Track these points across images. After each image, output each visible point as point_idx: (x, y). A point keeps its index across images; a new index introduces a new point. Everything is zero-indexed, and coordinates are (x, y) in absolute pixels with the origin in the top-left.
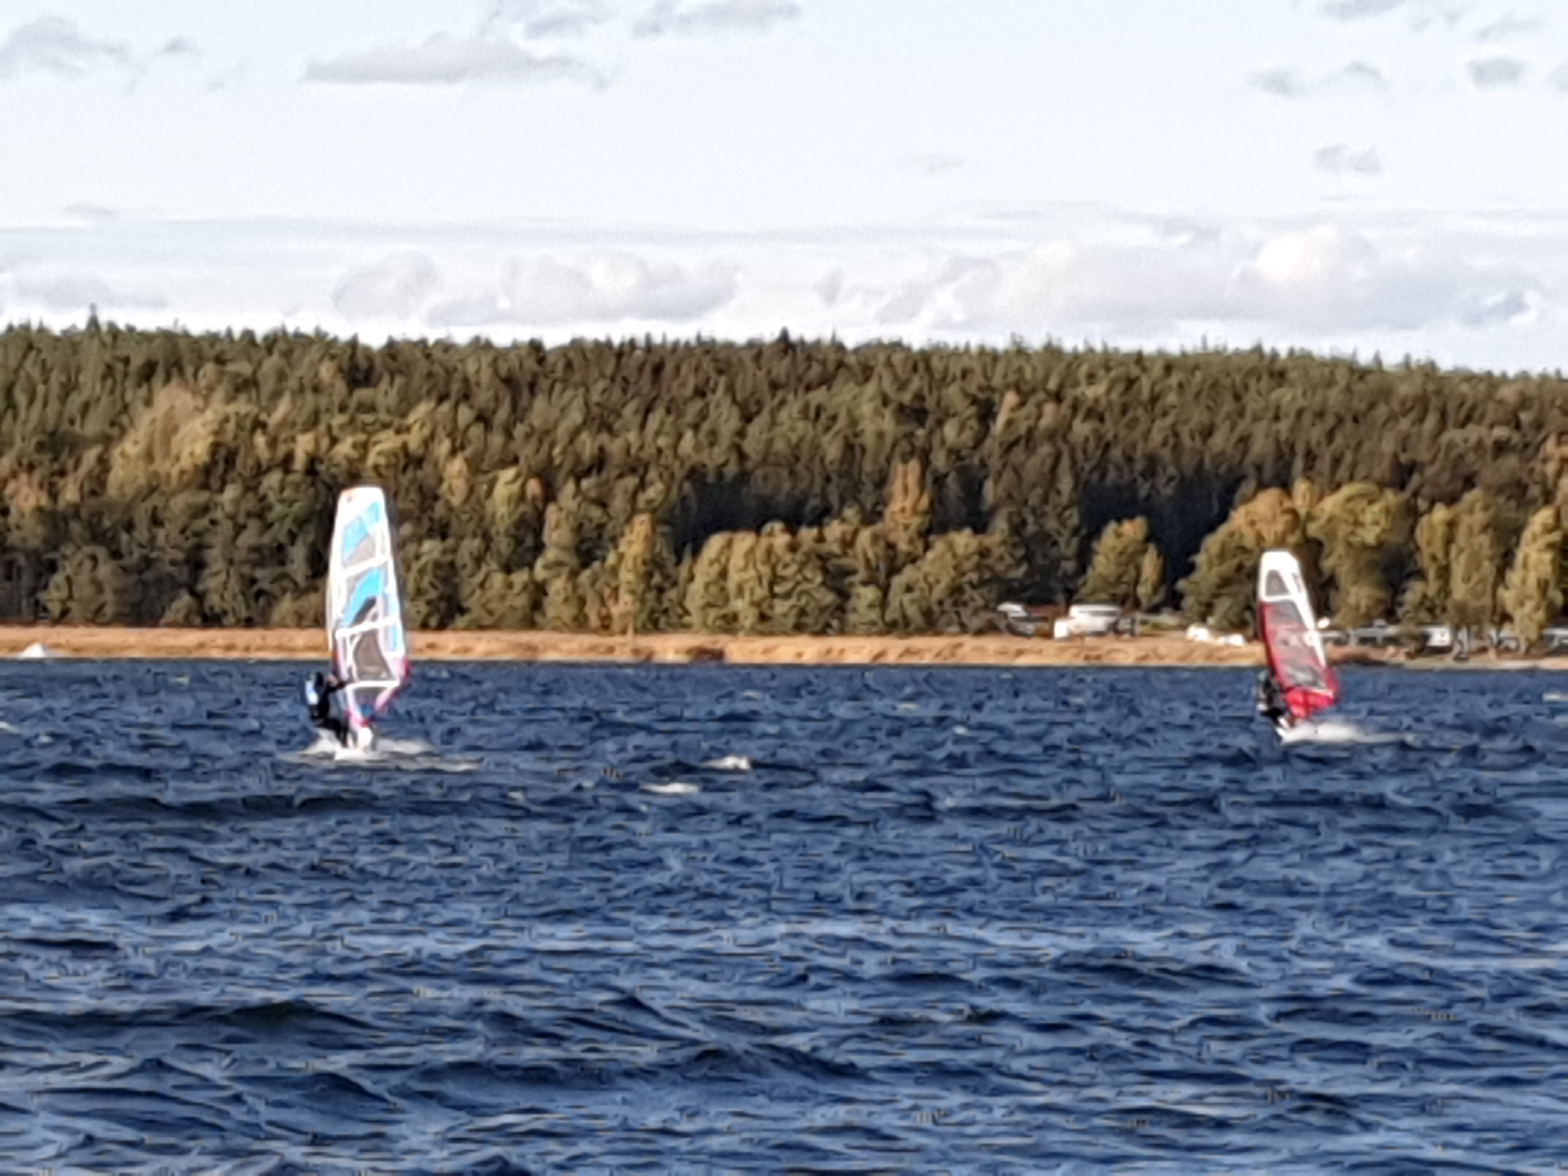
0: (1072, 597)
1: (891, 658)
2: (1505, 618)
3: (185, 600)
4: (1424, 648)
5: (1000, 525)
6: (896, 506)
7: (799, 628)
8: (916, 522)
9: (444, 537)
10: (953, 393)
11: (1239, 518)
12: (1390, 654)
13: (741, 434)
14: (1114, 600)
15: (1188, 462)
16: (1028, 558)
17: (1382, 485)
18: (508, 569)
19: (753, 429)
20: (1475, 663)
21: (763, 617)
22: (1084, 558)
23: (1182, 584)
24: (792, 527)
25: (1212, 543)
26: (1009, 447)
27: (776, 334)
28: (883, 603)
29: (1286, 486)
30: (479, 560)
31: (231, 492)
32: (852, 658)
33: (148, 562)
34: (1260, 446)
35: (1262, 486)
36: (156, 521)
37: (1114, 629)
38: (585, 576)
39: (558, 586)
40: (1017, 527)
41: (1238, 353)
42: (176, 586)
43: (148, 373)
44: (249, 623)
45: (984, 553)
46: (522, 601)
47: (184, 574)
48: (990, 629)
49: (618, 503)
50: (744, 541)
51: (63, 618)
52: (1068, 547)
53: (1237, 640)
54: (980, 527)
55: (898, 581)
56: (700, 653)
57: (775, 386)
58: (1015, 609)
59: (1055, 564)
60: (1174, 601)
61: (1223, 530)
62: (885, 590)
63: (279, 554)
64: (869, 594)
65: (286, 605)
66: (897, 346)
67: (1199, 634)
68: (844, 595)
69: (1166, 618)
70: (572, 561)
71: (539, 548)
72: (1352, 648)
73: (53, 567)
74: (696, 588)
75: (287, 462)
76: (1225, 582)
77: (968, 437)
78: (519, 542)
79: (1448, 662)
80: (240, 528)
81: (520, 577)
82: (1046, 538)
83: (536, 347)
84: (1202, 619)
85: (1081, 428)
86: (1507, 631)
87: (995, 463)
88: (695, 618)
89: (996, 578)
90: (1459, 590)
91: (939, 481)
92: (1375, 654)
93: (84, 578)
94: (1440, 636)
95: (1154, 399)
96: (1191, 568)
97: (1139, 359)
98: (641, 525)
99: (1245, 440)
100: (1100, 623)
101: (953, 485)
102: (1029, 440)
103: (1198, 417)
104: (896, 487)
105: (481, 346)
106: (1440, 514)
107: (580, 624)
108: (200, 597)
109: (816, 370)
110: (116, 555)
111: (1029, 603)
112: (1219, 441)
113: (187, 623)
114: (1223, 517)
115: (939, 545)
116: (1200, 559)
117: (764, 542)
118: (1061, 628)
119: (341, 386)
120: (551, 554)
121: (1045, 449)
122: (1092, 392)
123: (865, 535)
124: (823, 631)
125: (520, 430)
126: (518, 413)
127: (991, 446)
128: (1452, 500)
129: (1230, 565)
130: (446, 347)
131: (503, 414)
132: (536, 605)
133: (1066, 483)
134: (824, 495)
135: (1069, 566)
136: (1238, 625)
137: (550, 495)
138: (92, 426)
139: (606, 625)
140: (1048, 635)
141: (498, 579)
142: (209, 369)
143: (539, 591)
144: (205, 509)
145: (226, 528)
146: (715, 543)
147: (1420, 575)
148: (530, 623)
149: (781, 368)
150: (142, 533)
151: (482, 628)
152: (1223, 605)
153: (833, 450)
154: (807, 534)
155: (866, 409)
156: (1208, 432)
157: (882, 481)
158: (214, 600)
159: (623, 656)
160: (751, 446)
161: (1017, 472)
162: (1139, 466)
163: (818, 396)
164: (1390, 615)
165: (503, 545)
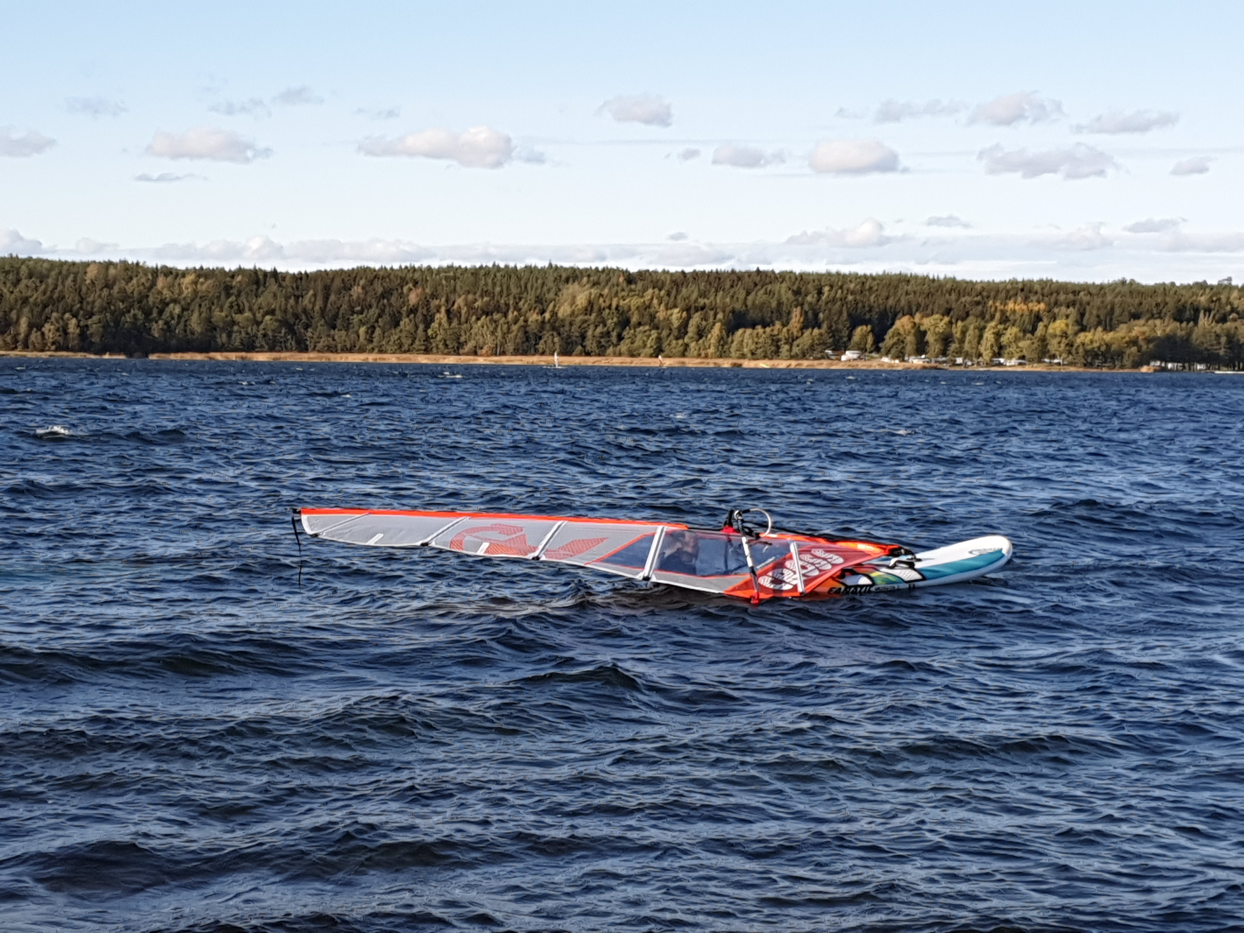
0: (846, 349)
1: (792, 367)
2: (980, 355)
3: (579, 348)
4: (954, 364)
5: (825, 326)
6: (793, 320)
7: (765, 357)
8: (799, 326)
9: (657, 328)
10: (810, 286)
11: (898, 324)
12: (944, 366)
13: (746, 299)
14: (859, 349)
15: (882, 307)
16: (833, 336)
17: (943, 315)
18: (677, 339)
19: (750, 298)
20: (970, 369)
21: (753, 354)
22: (850, 337)
23: (881, 345)
24: (764, 327)
25: (890, 332)
26: (827, 303)
27: (755, 269)
28: (790, 350)
29: (912, 315)
30: (668, 336)
31: (594, 315)
32: (781, 367)
33: (569, 337)
34: (903, 302)
35: (904, 315)
36: (571, 324)
37: (859, 358)
38: (701, 341)
39: (693, 345)
40: (830, 327)
41: (895, 275)
42: (577, 344)
43: (567, 281)
44: (599, 355)
45: (821, 335)
46: (682, 349)
47: (579, 340)
48: (822, 358)
49: (711, 320)
50: (749, 331)
51: (543, 353)
52: (845, 333)
53: (897, 361)
54: (819, 327)
55: (795, 343)
56: (735, 365)
57: (756, 285)
58: (829, 352)
59: (841, 338)
60: (878, 350)
61: (894, 327)
62: (791, 345)
63: (608, 334)
64: (787, 347)
65: (610, 350)
66: (791, 272)
67: (886, 360)
68: (778, 347)
69: (874, 355)
70: (696, 337)
71: (686, 333)
72: (933, 364)
73: (540, 338)
74: (734, 346)
75: (610, 307)
76: (894, 344)
77: (814, 300)
78: (679, 330)
79: (962, 368)
80: (596, 326)
81: (680, 342)
82: (838, 331)
83: (683, 273)
84: (887, 354)
85: (850, 298)
86: (981, 359)
87: (823, 308)
88: (733, 354)
89: (824, 343)
90: (967, 346)
91: (806, 313)
92: (939, 366)
93: (549, 341)
94: (959, 360)
95: (871, 288)
96: (883, 340)
97: (865, 276)
98: (718, 325)
99: (899, 300)
100: (855, 356)
101: (810, 314)
102: (834, 301)
103: (884, 294)
104: (794, 315)
105: (665, 272)
106: (960, 323)
107: (699, 355)
108: (584, 347)
109: (768, 280)
110: (559, 334)
111: (833, 350)
112: (891, 302)
113: (580, 355)
114: (893, 324)
115: (807, 333)
116: (887, 337)
117: (755, 332)
118: (844, 358)
119: (625, 284)
120: (690, 334)
121: (839, 303)
122: (852, 286)
123: (785, 330)
124: (771, 359)
125: (679, 297)
126: (678, 292)
127: (822, 303)
128: (963, 320)
129: (895, 339)
130: (655, 272)
131: (674, 292)
132: (685, 350)
133: (845, 314)
134: (771, 317)
135: (845, 339)
136: (897, 357)
137: (689, 317)
138: (551, 295)
139: (706, 356)
140: (840, 360)
141: (674, 342)
142: (585, 279)
143: (687, 345)
144: (586, 321)
145: (592, 327)
146: (741, 331)
147: (953, 342)
148: (683, 355)
149: (757, 279)
150: (567, 328)
151: (670, 357)
152: (893, 351)
153: (774, 304)
154: (768, 329)
155: (783, 291)
156: (887, 298)
157: (789, 313)
158: (588, 348)
159: (712, 366)
160: (749, 303)
161: (830, 310)
162: (867, 309)
163: (769, 287)
164: (944, 353)
165: (675, 333)
